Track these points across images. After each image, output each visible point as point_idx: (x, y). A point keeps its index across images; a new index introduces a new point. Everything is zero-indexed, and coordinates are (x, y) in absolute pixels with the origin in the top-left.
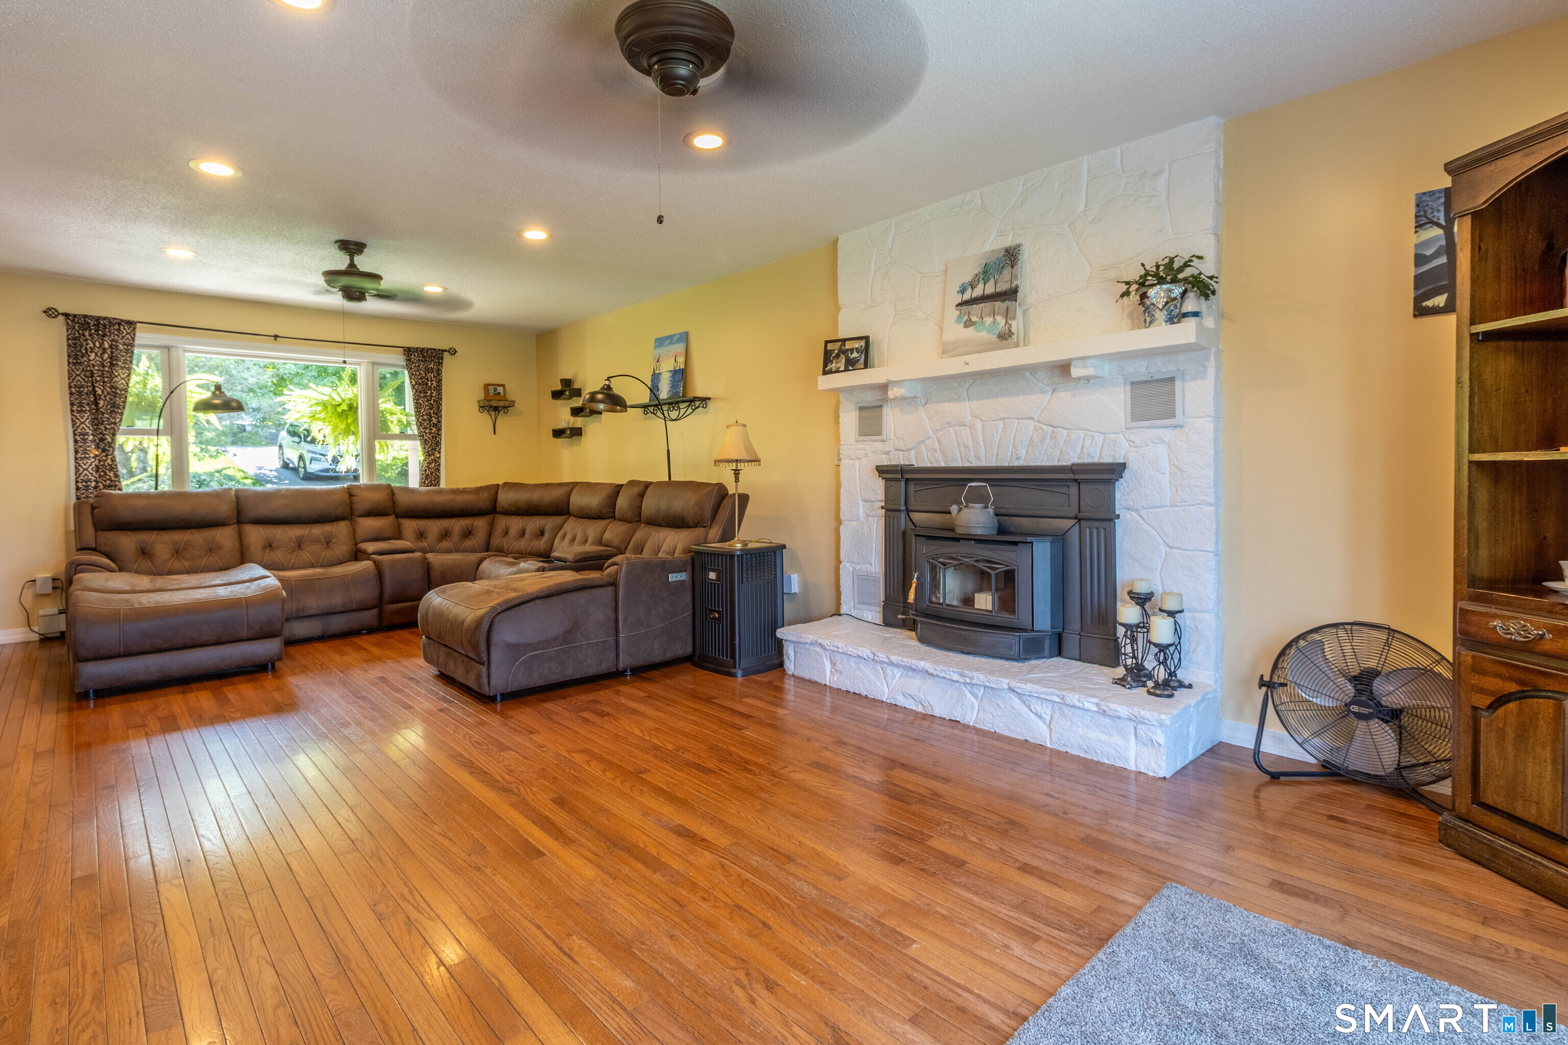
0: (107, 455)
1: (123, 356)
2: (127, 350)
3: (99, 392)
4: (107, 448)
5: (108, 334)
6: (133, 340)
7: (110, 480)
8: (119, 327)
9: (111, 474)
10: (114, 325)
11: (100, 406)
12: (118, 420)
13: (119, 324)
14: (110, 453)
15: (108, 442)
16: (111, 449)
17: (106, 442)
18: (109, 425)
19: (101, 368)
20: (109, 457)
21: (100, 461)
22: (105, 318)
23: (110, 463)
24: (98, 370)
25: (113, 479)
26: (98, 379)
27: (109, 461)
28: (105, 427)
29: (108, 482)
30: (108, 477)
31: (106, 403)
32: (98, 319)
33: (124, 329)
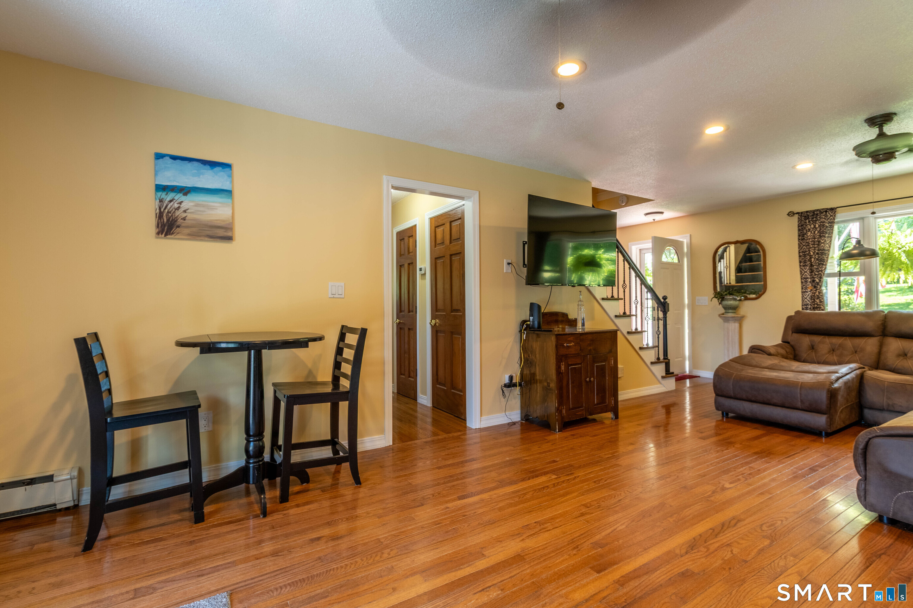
0: (816, 290)
1: (828, 230)
2: (831, 226)
3: (812, 254)
4: (816, 286)
5: (819, 219)
6: (834, 219)
7: (817, 304)
8: (826, 213)
9: (818, 301)
10: (822, 213)
11: (812, 261)
12: (823, 269)
13: (826, 212)
14: (818, 289)
15: (817, 282)
16: (819, 286)
17: (815, 282)
18: (817, 272)
19: (813, 240)
20: (818, 291)
21: (813, 293)
22: (817, 210)
23: (818, 294)
24: (811, 241)
25: (818, 303)
26: (811, 246)
27: (817, 293)
28: (815, 274)
29: (816, 305)
30: (816, 303)
31: (816, 259)
32: (813, 212)
33: (829, 214)
